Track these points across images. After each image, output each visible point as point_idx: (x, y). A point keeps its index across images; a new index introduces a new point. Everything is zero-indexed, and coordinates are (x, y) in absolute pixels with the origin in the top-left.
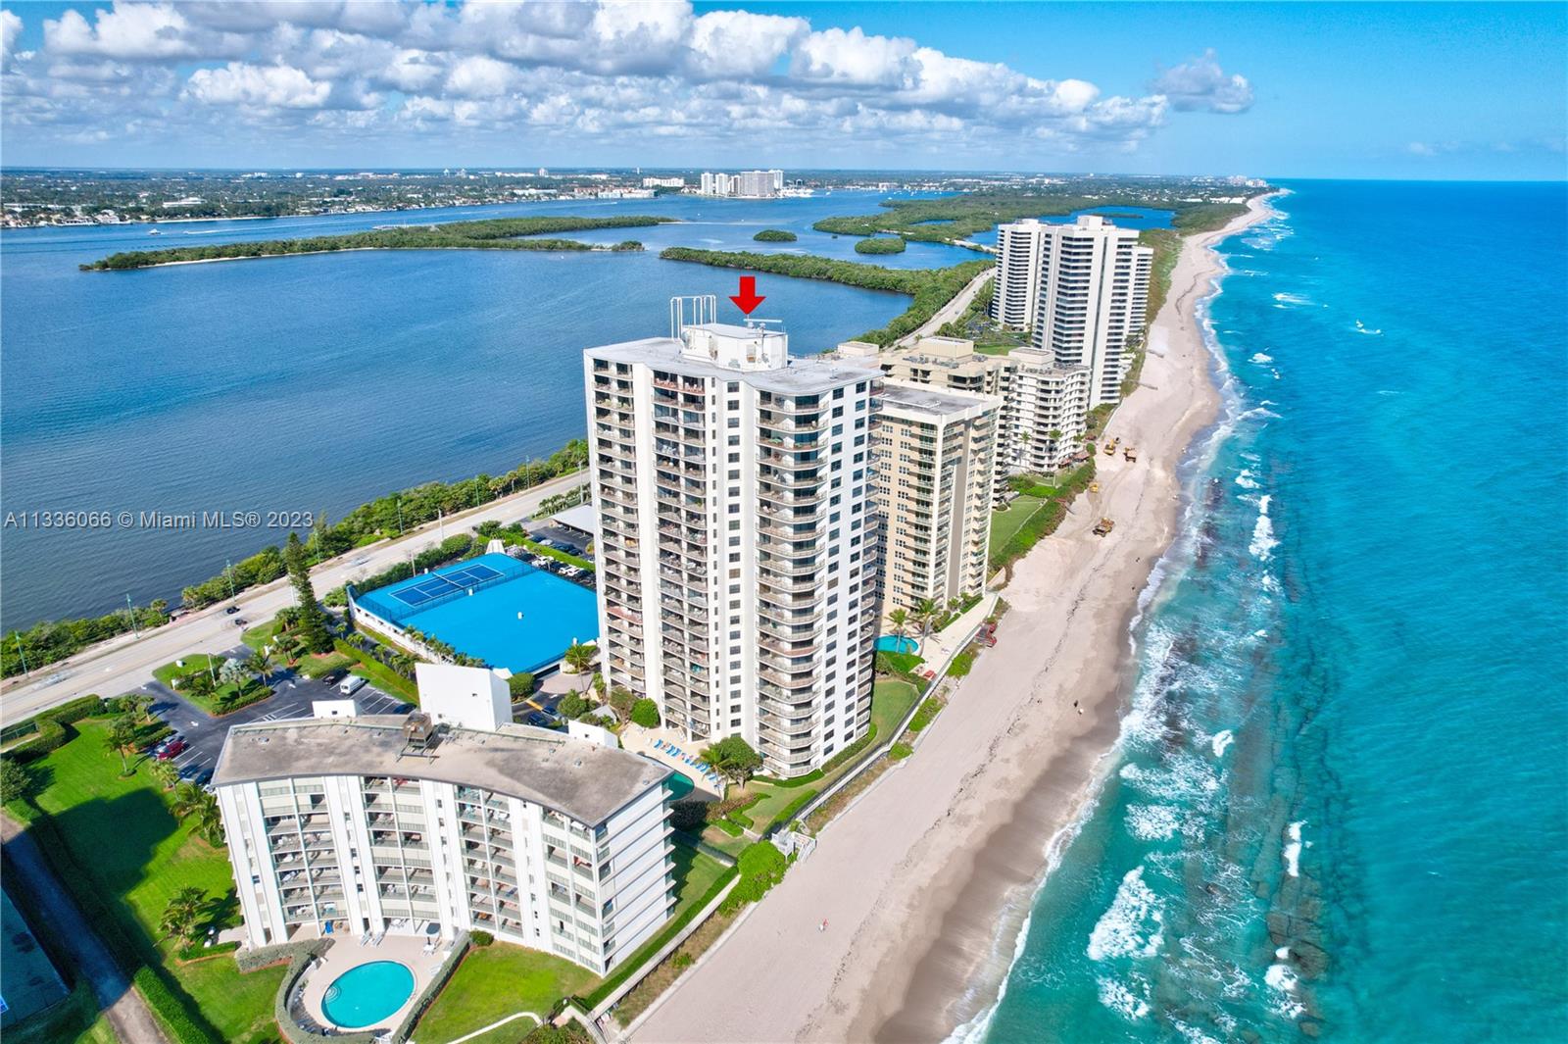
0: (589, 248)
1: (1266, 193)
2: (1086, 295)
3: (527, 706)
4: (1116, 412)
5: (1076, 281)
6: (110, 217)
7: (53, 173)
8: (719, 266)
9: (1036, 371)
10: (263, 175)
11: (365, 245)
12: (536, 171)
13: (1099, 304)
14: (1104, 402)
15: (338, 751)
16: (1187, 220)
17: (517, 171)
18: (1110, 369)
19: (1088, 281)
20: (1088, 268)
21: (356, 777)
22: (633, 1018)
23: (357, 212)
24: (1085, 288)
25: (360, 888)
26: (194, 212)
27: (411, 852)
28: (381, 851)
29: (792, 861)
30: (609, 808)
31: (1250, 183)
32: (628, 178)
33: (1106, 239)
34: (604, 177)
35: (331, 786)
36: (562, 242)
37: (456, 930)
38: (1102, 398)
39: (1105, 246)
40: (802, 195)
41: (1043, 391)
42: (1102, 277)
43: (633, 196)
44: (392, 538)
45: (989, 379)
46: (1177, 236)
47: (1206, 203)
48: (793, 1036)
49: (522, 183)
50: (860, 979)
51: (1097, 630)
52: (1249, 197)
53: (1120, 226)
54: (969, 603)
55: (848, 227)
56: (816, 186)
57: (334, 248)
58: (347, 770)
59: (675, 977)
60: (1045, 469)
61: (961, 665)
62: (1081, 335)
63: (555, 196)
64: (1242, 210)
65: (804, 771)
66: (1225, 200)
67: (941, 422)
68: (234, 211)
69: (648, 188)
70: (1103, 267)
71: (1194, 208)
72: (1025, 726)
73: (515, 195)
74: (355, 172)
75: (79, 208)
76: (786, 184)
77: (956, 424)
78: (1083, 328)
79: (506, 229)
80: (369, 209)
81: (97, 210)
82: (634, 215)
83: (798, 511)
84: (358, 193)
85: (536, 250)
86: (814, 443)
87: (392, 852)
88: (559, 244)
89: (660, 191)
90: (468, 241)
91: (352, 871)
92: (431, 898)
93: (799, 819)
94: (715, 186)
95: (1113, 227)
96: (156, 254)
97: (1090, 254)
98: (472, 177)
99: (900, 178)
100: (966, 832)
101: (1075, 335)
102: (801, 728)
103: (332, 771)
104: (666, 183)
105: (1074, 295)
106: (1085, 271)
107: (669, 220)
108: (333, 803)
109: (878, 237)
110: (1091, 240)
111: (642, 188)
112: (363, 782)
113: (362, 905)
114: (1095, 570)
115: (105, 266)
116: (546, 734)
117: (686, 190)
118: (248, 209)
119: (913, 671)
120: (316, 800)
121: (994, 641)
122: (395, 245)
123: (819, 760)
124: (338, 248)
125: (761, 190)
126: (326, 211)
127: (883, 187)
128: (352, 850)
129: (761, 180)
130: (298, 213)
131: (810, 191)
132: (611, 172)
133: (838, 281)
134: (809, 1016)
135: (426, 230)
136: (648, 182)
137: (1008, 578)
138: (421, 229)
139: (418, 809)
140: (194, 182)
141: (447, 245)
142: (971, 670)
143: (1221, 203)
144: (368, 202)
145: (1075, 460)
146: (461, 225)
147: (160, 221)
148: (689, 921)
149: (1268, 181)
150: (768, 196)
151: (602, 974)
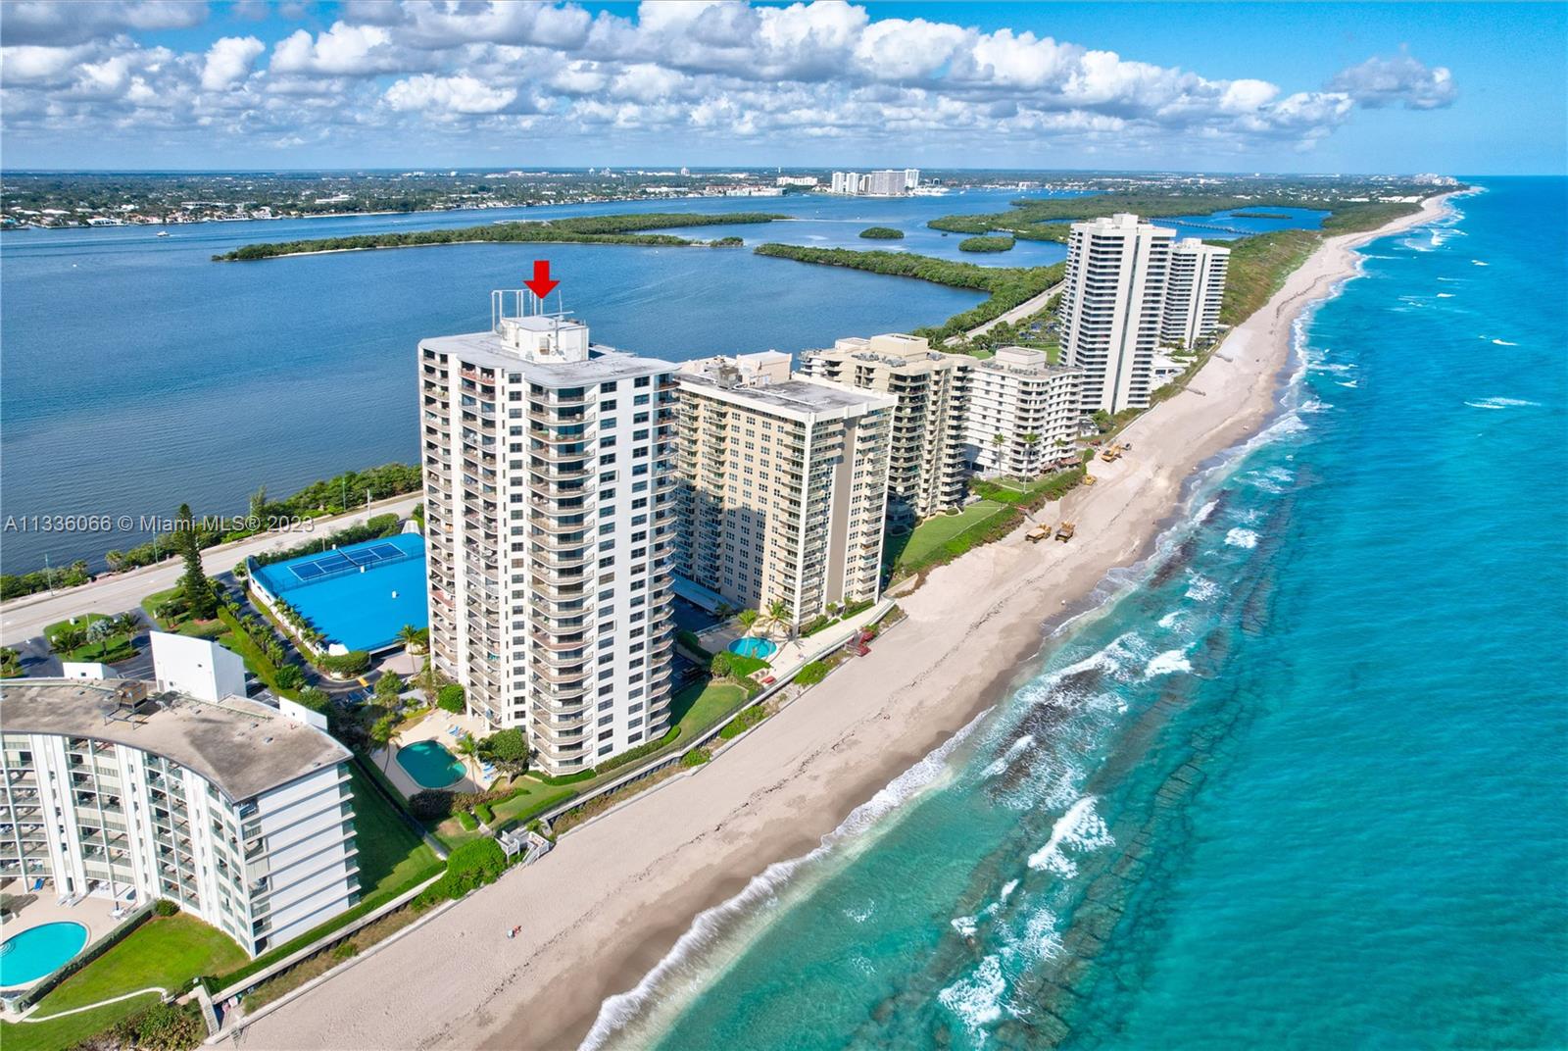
0: (689, 243)
1: (1452, 191)
2: (1114, 295)
3: (357, 683)
4: (1141, 418)
5: (1104, 281)
6: (266, 213)
7: (242, 175)
8: (809, 262)
9: (1021, 371)
10: (421, 174)
11: (476, 238)
12: (678, 170)
13: (1129, 304)
14: (1131, 406)
15: (60, 711)
16: (1340, 220)
17: (659, 170)
18: (1140, 372)
19: (1117, 281)
20: (1117, 267)
21: (60, 738)
22: (262, 1005)
23: (488, 208)
24: (1114, 288)
25: (64, 847)
26: (339, 208)
27: (111, 816)
28: (85, 812)
29: (516, 862)
30: (263, 787)
31: (1437, 182)
32: (767, 177)
33: (1138, 238)
34: (742, 176)
35: (37, 745)
36: (663, 237)
37: (148, 896)
38: (1129, 402)
39: (1137, 245)
40: (934, 194)
41: (1024, 392)
42: (1133, 277)
43: (761, 194)
44: (333, 514)
45: (936, 378)
46: (1319, 236)
47: (1373, 202)
48: (416, 1044)
49: (657, 182)
50: (525, 992)
51: (997, 646)
52: (1427, 196)
53: (1157, 224)
54: (854, 609)
55: (962, 225)
56: (954, 185)
57: (445, 240)
58: (55, 730)
59: (328, 968)
60: (1023, 474)
61: (814, 673)
62: (1108, 336)
63: (684, 193)
64: (1415, 208)
65: (573, 770)
66: (1396, 199)
67: (809, 420)
68: (374, 207)
69: (780, 186)
70: (1134, 266)
71: (1354, 209)
72: (855, 743)
73: (644, 192)
74: (505, 171)
75: (243, 205)
76: (922, 183)
77: (835, 421)
78: (1110, 329)
79: (617, 225)
80: (501, 205)
81: (257, 207)
82: (748, 212)
83: (562, 503)
84: (497, 191)
85: (636, 245)
86: (578, 436)
87: (92, 814)
88: (660, 239)
89: (790, 189)
90: (576, 236)
91: (57, 830)
92: (127, 862)
93: (543, 819)
94: (844, 185)
95: (1151, 226)
96: (282, 245)
97: (1119, 253)
98: (614, 176)
99: (1042, 177)
100: (727, 850)
101: (1101, 336)
102: (570, 725)
103: (41, 730)
104: (798, 182)
105: (1101, 295)
106: (1114, 270)
107: (784, 218)
108: (40, 763)
109: (991, 235)
110: (1122, 238)
111: (775, 186)
112: (68, 743)
113: (67, 865)
114: (1029, 582)
115: (233, 256)
116: (262, 709)
117: (818, 189)
118: (387, 205)
119: (752, 676)
120: (26, 757)
121: (868, 651)
122: (504, 239)
123: (592, 760)
124: (450, 241)
125: (891, 188)
126: (458, 206)
127: (1023, 186)
128: (58, 809)
129: (892, 178)
130: (432, 208)
131: (945, 190)
132: (750, 171)
133: (923, 278)
134: (447, 1025)
135: (538, 224)
136: (782, 181)
137: (917, 586)
138: (534, 224)
139: (113, 773)
140: (355, 181)
141: (553, 239)
142: (825, 680)
143: (1391, 203)
144: (502, 199)
145: (1062, 466)
146: (577, 220)
147: (306, 216)
148: (368, 911)
149: (1458, 178)
150: (898, 195)
151: (252, 955)
